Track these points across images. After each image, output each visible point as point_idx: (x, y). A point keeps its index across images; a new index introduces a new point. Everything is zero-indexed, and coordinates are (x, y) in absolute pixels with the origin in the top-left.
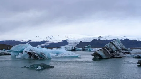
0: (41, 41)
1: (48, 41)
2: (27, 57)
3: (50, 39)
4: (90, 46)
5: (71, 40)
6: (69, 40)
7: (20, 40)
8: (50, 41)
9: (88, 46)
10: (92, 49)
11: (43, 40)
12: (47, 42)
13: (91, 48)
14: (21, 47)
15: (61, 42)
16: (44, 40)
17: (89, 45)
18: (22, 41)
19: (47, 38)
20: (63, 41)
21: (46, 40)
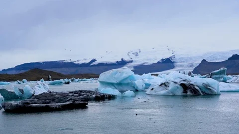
0: (117, 62)
1: (132, 62)
2: (180, 91)
3: (136, 56)
4: (224, 71)
5: (182, 58)
6: (177, 57)
7: (72, 60)
8: (136, 61)
9: (220, 71)
10: (230, 76)
11: (120, 60)
12: (128, 62)
13: (227, 75)
14: (121, 75)
15: (158, 62)
16: (122, 59)
17: (222, 69)
18: (77, 63)
19: (128, 55)
20: (162, 60)
21: (126, 59)
